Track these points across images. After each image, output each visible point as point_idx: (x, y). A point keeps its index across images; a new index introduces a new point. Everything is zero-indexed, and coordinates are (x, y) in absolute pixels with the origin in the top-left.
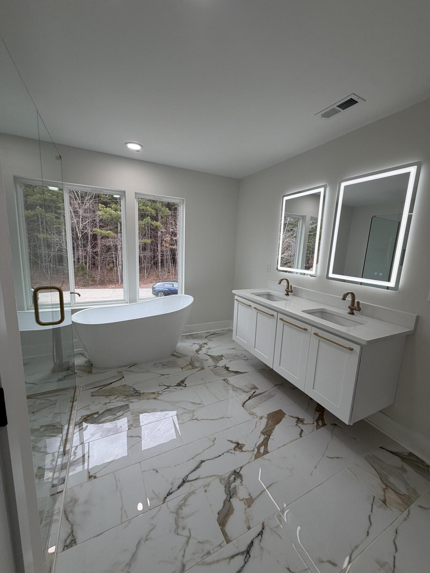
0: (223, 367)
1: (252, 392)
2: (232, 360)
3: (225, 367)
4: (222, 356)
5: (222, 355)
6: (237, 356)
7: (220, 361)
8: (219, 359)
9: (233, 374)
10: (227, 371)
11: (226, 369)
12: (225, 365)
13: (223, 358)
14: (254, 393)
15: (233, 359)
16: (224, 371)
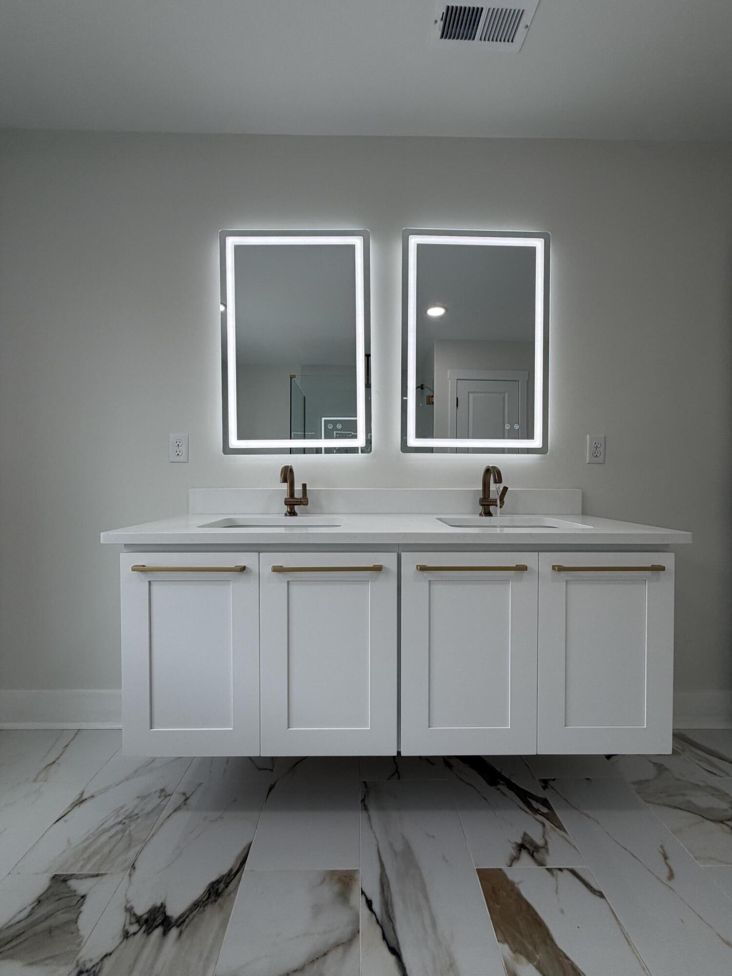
0: (126, 935)
1: (364, 911)
2: (131, 854)
3: (138, 920)
4: (60, 880)
5: (55, 878)
6: (132, 817)
7: (76, 921)
8: (62, 917)
9: (211, 916)
10: (174, 932)
11: (158, 932)
12: (129, 910)
13: (80, 886)
14: (369, 903)
15: (129, 846)
16: (160, 947)
